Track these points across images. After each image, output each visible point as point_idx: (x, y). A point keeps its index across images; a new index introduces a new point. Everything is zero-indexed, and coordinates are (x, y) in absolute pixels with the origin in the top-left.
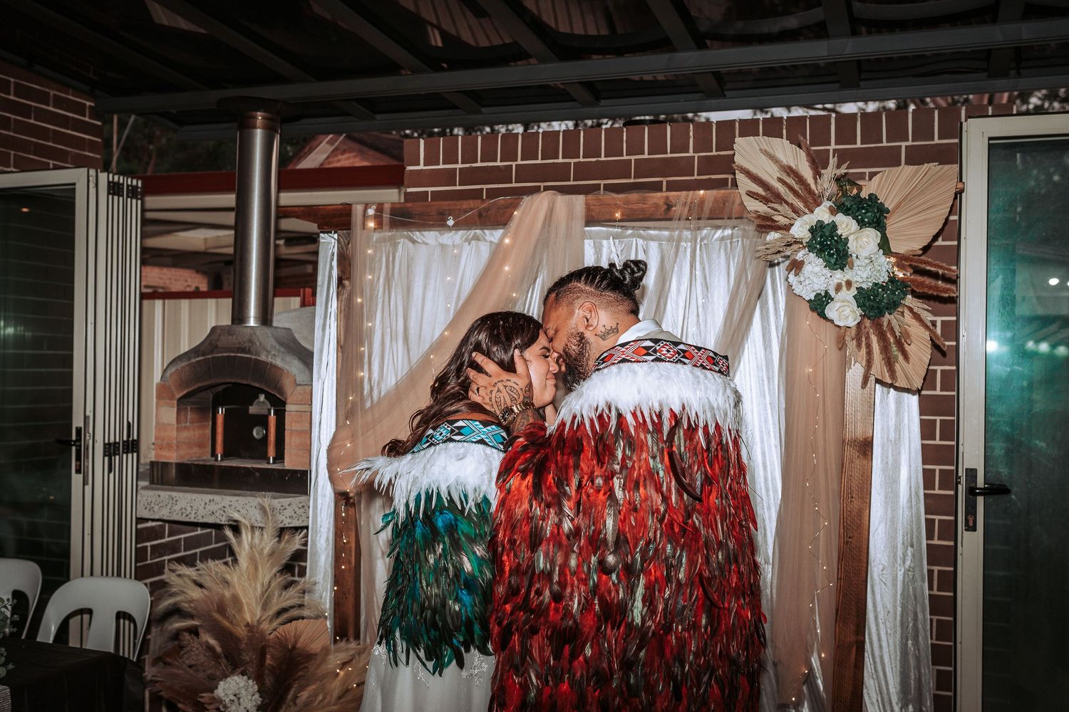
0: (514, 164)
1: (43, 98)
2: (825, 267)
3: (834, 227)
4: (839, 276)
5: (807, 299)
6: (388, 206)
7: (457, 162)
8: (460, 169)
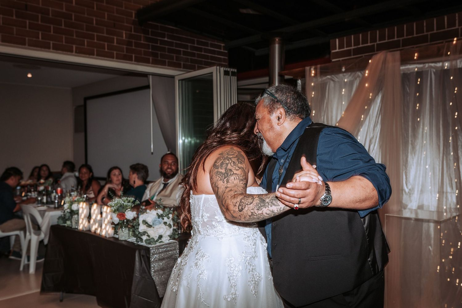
1: (206, 44)
6: (319, 66)
7: (351, 46)
8: (354, 49)
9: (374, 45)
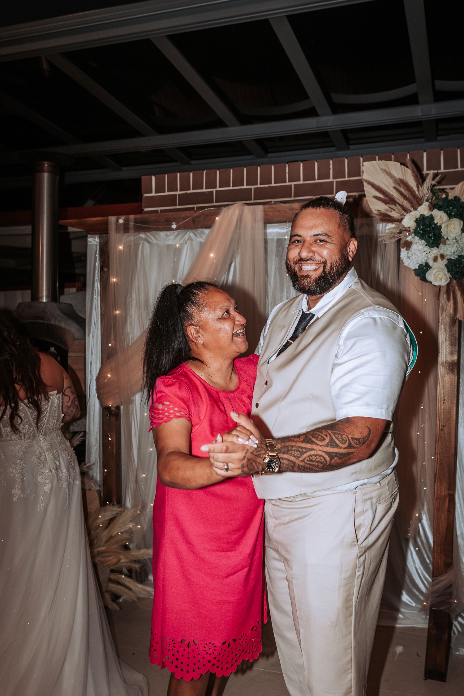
0: (214, 190)
2: (426, 245)
3: (431, 218)
4: (435, 251)
5: (413, 268)
6: (132, 217)
7: (177, 190)
8: (179, 195)
9: (213, 191)
